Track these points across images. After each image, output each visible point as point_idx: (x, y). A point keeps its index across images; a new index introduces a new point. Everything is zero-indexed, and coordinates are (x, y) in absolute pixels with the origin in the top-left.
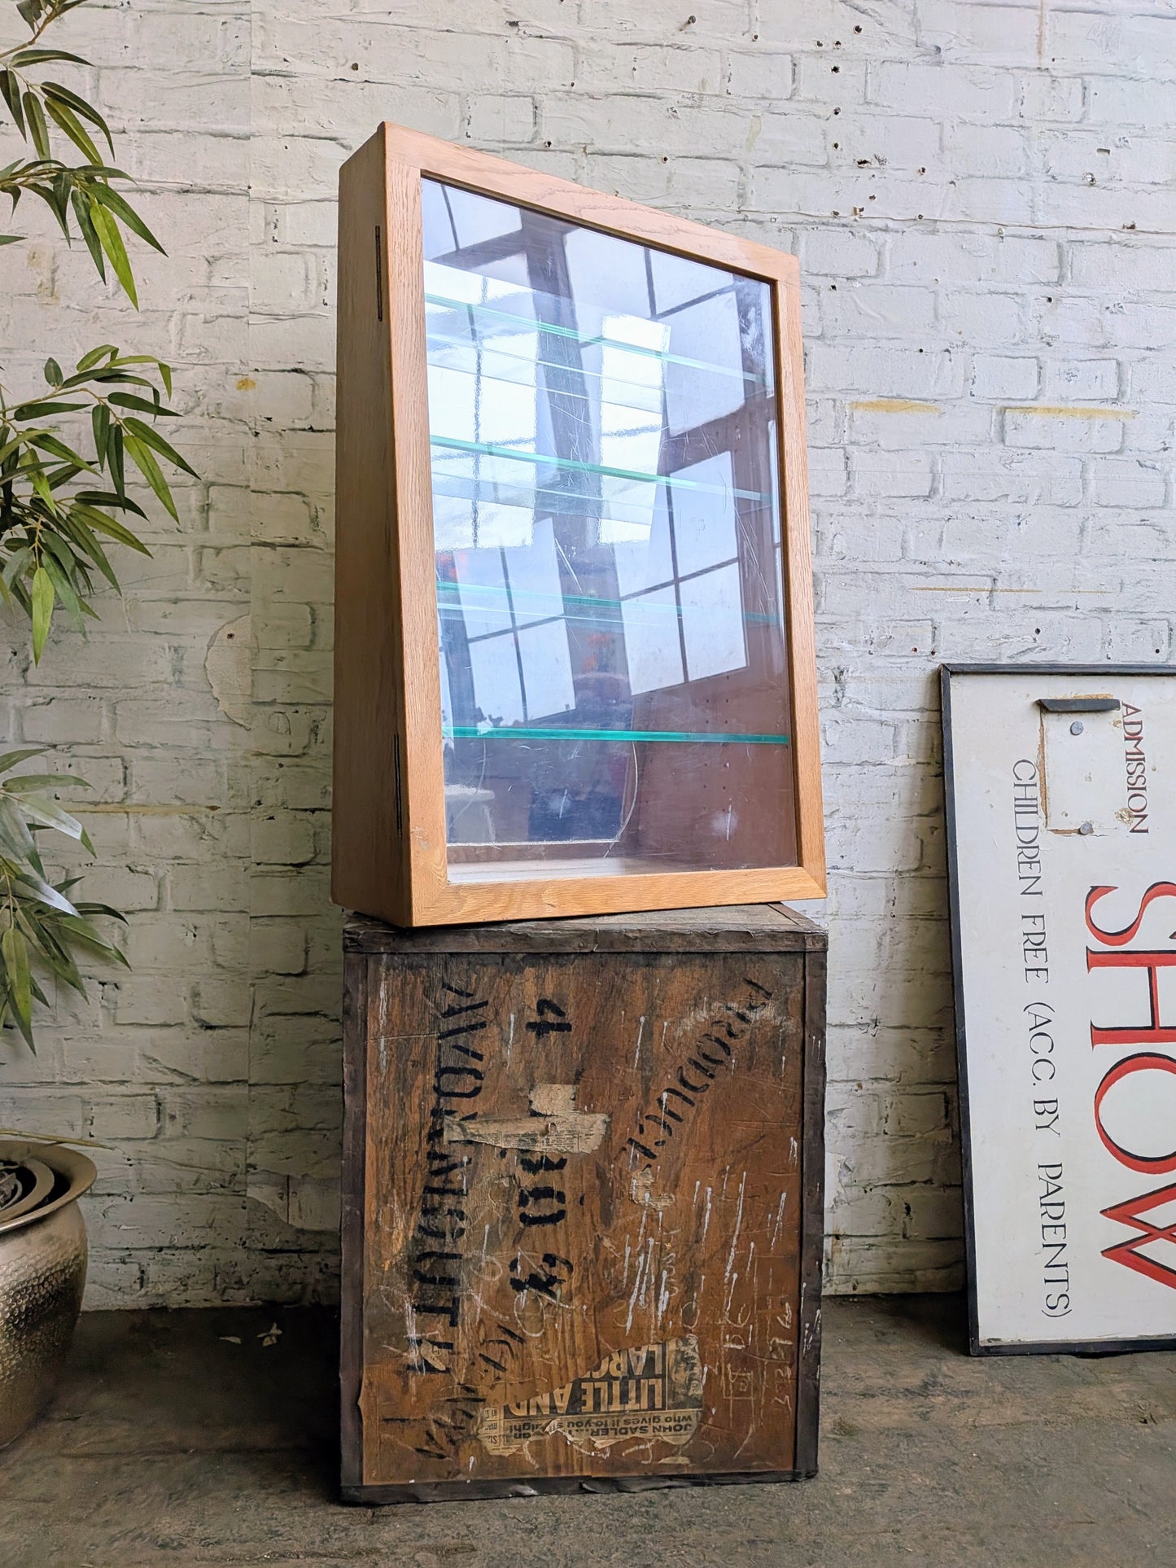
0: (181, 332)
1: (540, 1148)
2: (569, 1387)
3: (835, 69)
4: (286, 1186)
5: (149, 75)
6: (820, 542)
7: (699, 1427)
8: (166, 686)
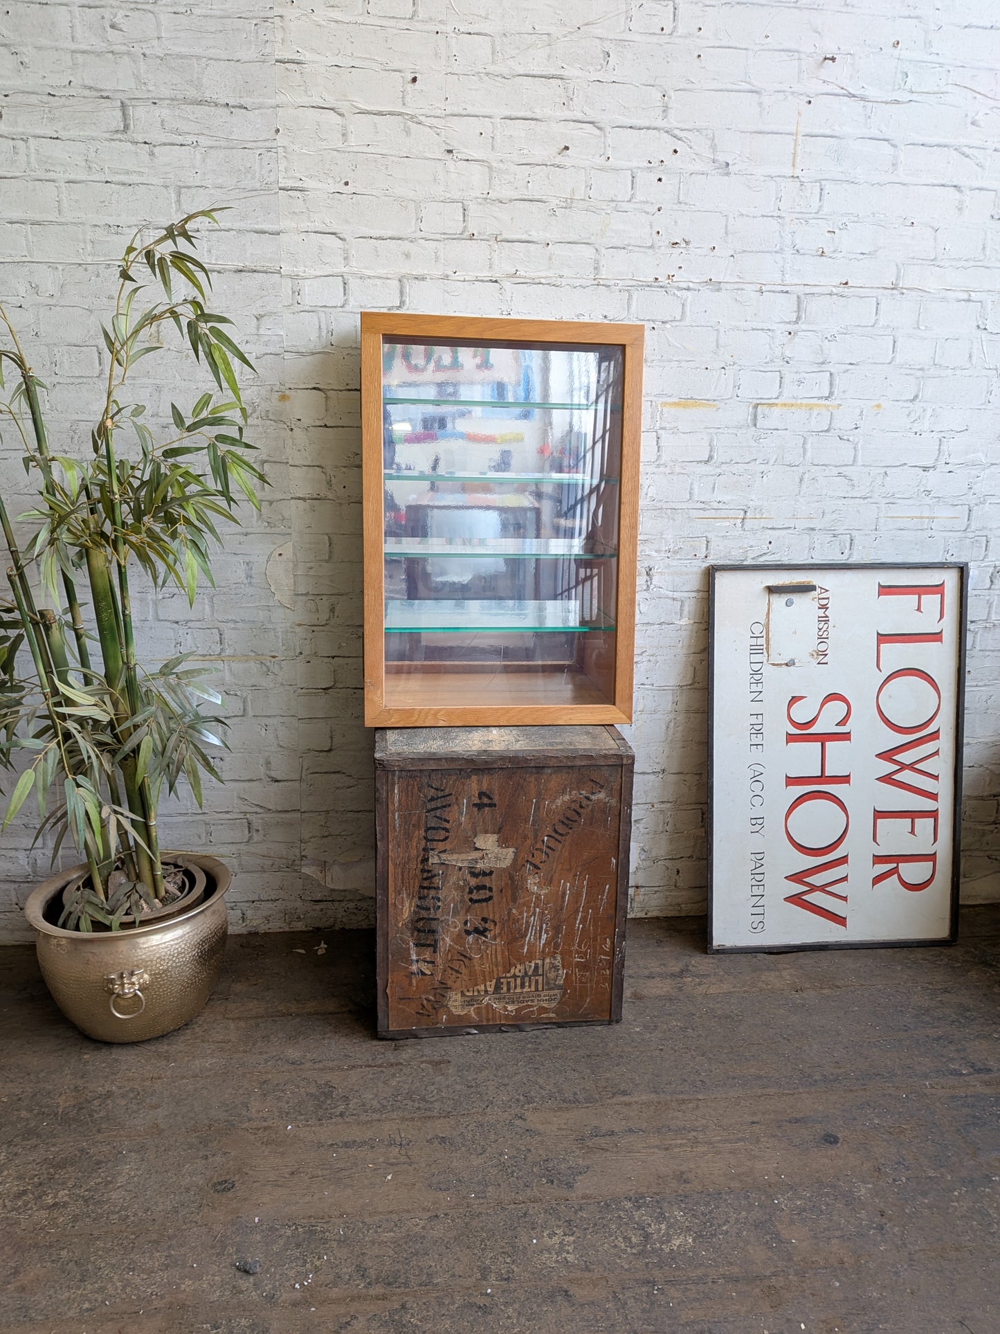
1: (480, 866)
2: (494, 981)
3: (660, 180)
4: (324, 866)
5: (212, 191)
7: (561, 999)
8: (243, 586)
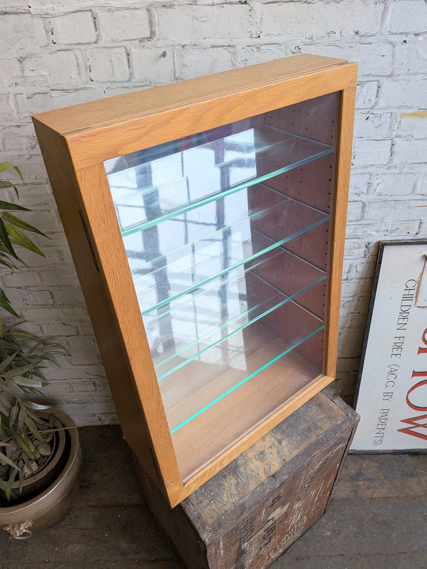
0: (17, 104)
6: (369, 188)
8: (59, 265)
